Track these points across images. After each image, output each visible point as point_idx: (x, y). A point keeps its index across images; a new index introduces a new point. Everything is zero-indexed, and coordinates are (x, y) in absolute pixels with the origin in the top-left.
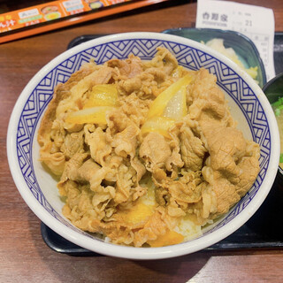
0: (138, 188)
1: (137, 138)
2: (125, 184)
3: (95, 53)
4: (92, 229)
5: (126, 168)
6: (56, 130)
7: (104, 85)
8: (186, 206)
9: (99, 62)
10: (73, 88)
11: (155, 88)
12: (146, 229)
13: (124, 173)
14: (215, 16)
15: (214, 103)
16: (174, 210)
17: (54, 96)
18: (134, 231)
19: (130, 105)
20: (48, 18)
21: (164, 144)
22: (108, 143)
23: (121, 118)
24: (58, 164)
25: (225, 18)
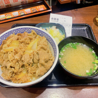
0: (21, 69)
1: (22, 55)
2: (17, 68)
3: (14, 31)
4: (8, 79)
5: (18, 63)
6: (2, 52)
7: (15, 41)
8: (32, 73)
9: (16, 34)
10: (8, 41)
11: (29, 42)
12: (21, 79)
13: (17, 65)
14: (55, 19)
15: (44, 46)
16: (29, 74)
17: (2, 43)
18: (19, 80)
19: (21, 46)
20: (7, 18)
21: (28, 57)
22: (13, 56)
23: (18, 50)
24: (1, 62)
25: (58, 19)
